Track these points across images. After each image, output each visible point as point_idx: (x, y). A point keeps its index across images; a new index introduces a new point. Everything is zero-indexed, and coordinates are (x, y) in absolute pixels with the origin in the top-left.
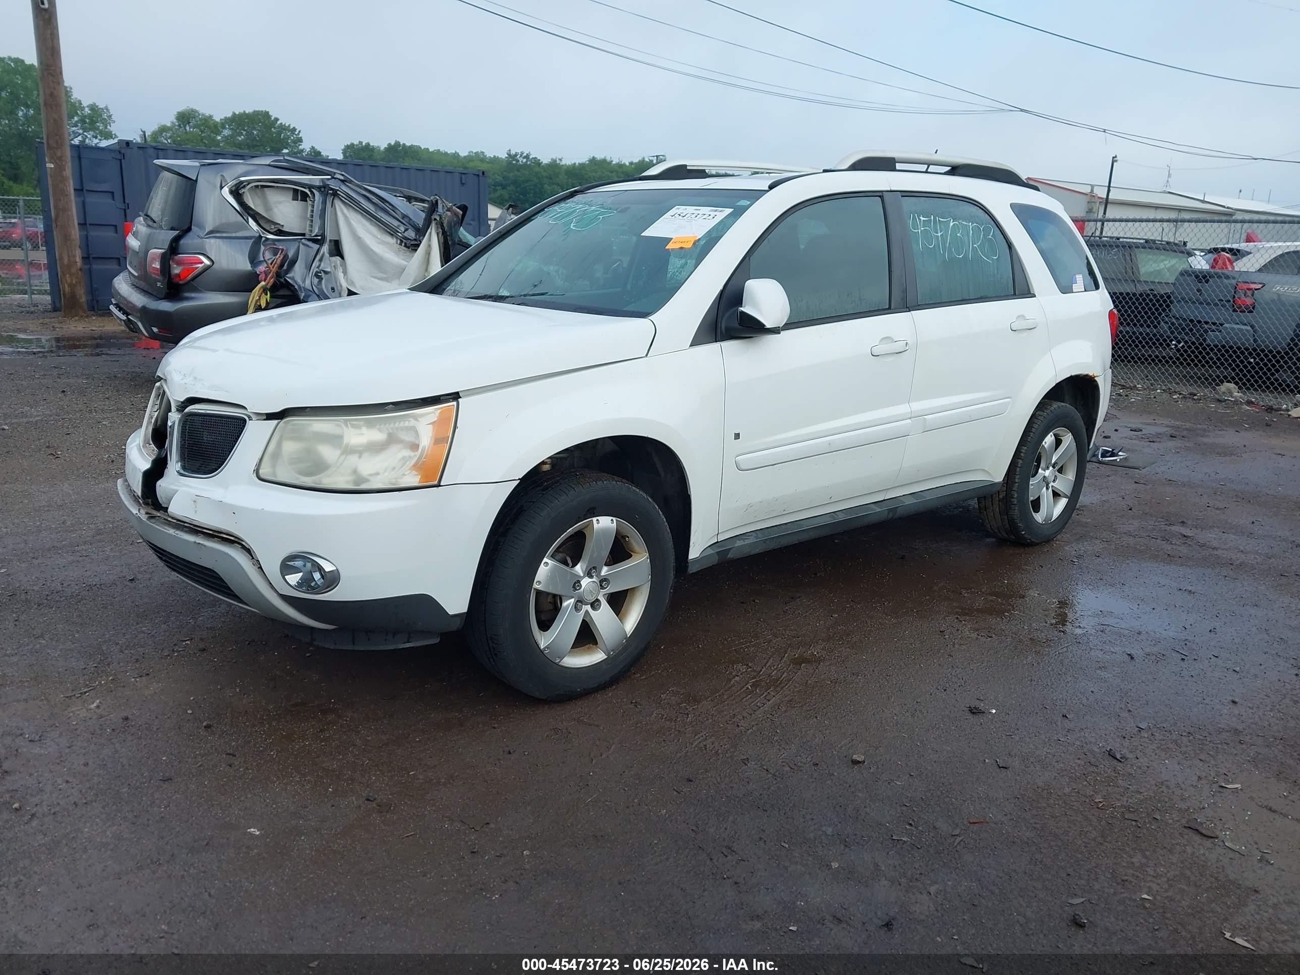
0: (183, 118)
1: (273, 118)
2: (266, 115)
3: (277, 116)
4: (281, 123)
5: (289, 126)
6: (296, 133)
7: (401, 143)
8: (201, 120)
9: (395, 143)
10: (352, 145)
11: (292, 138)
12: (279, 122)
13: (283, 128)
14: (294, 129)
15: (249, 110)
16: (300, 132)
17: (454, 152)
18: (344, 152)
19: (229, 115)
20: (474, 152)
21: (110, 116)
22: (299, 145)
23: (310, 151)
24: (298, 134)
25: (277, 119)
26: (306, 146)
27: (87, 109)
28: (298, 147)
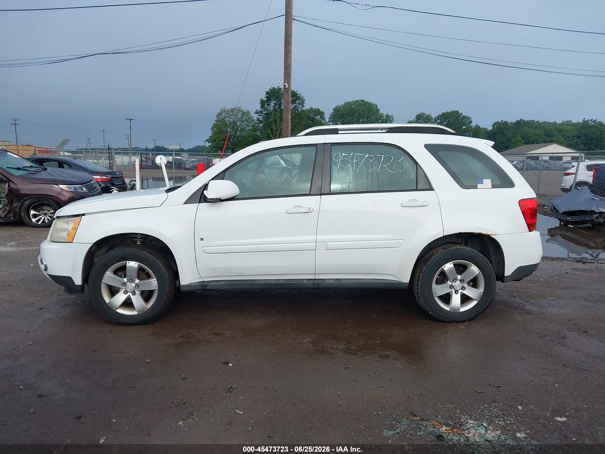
0: (419, 117)
1: (460, 113)
2: (457, 112)
3: (462, 112)
4: (463, 115)
5: (467, 116)
6: (470, 119)
7: (523, 120)
8: (426, 117)
9: (520, 120)
10: (498, 122)
11: (468, 121)
12: (462, 115)
13: (464, 117)
14: (469, 117)
15: (450, 111)
16: (471, 118)
17: (554, 122)
18: (493, 126)
19: (441, 114)
20: (565, 121)
21: (393, 119)
22: (470, 124)
23: (475, 127)
24: (471, 119)
25: (461, 114)
26: (473, 125)
27: (385, 117)
28: (470, 125)
